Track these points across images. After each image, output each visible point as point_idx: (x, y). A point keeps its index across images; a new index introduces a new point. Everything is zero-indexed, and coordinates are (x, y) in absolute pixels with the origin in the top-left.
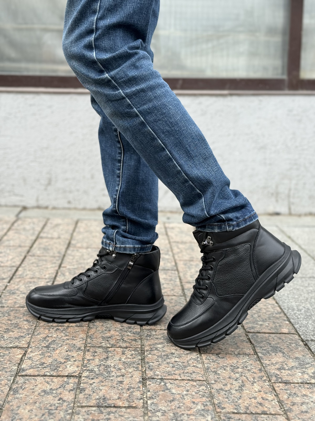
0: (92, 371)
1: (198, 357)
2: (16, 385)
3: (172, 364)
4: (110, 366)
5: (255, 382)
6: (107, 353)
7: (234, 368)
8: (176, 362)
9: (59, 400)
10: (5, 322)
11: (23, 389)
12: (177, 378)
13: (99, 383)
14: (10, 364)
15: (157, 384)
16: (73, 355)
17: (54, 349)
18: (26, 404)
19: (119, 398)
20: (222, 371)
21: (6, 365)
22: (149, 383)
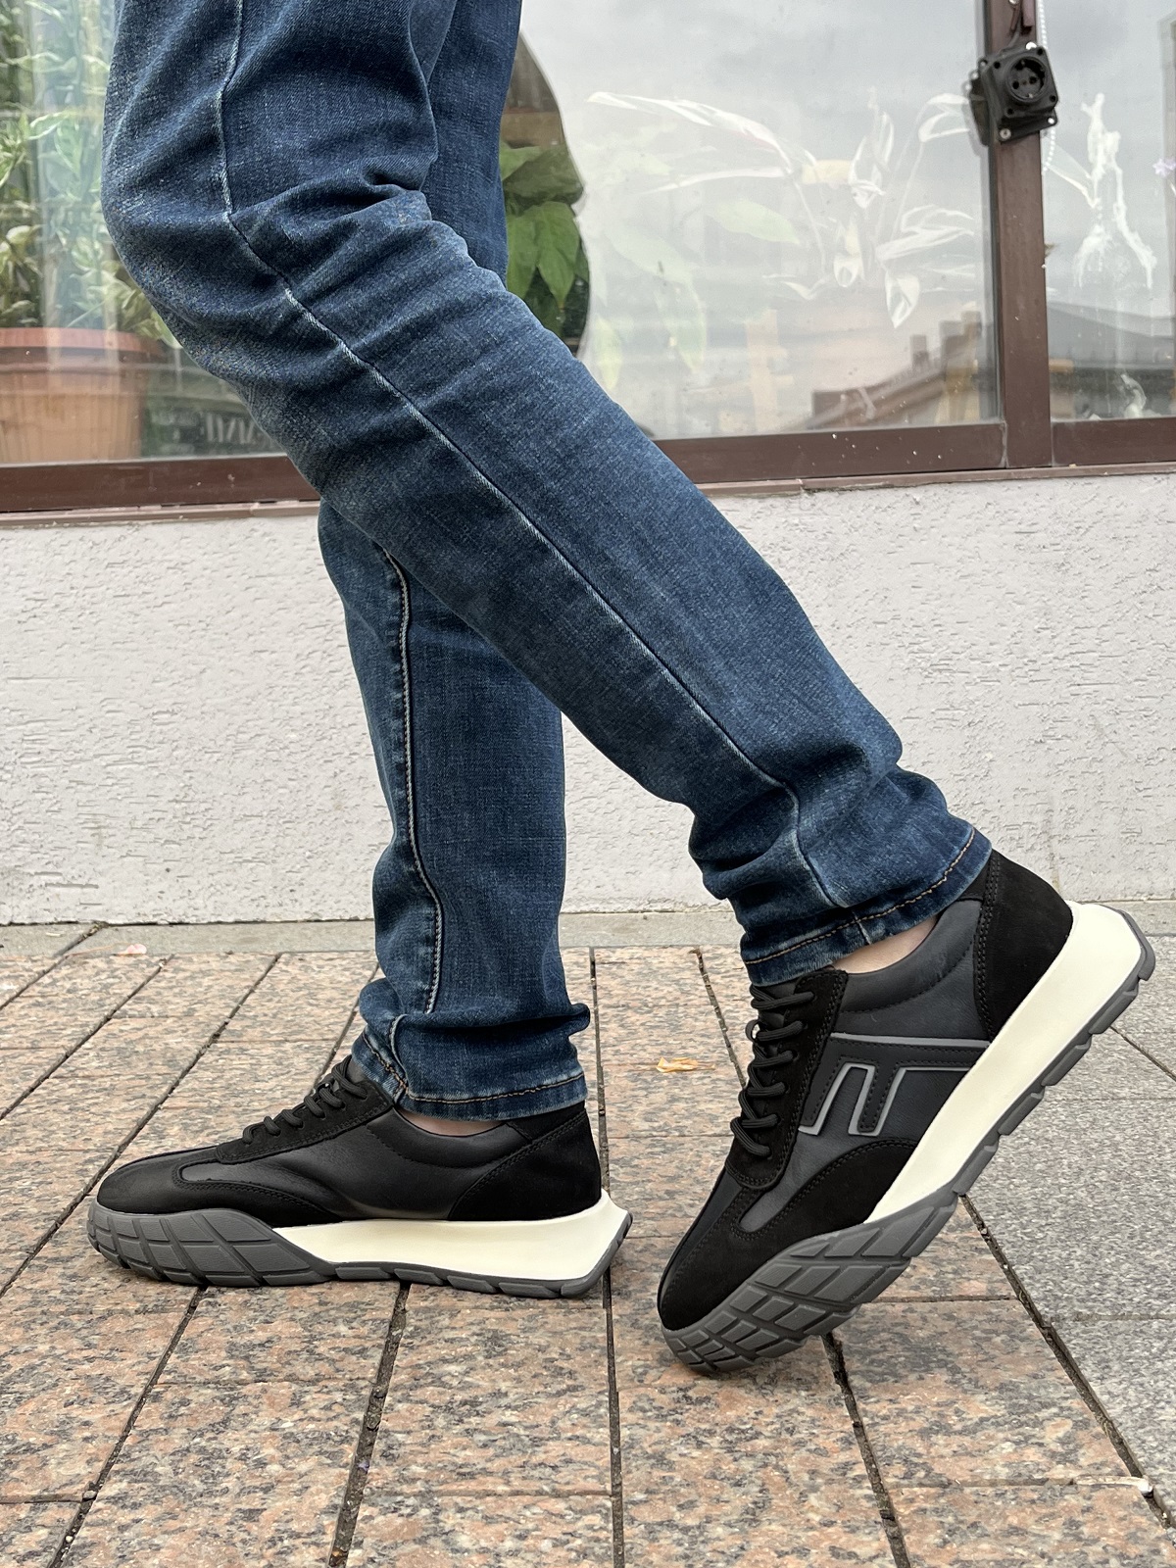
0: (145, 1475)
1: (599, 1405)
3: (485, 1433)
5: (814, 1489)
7: (737, 1438)
8: (505, 1424)
16: (86, 1418)
17: (18, 1400)
22: (367, 1513)
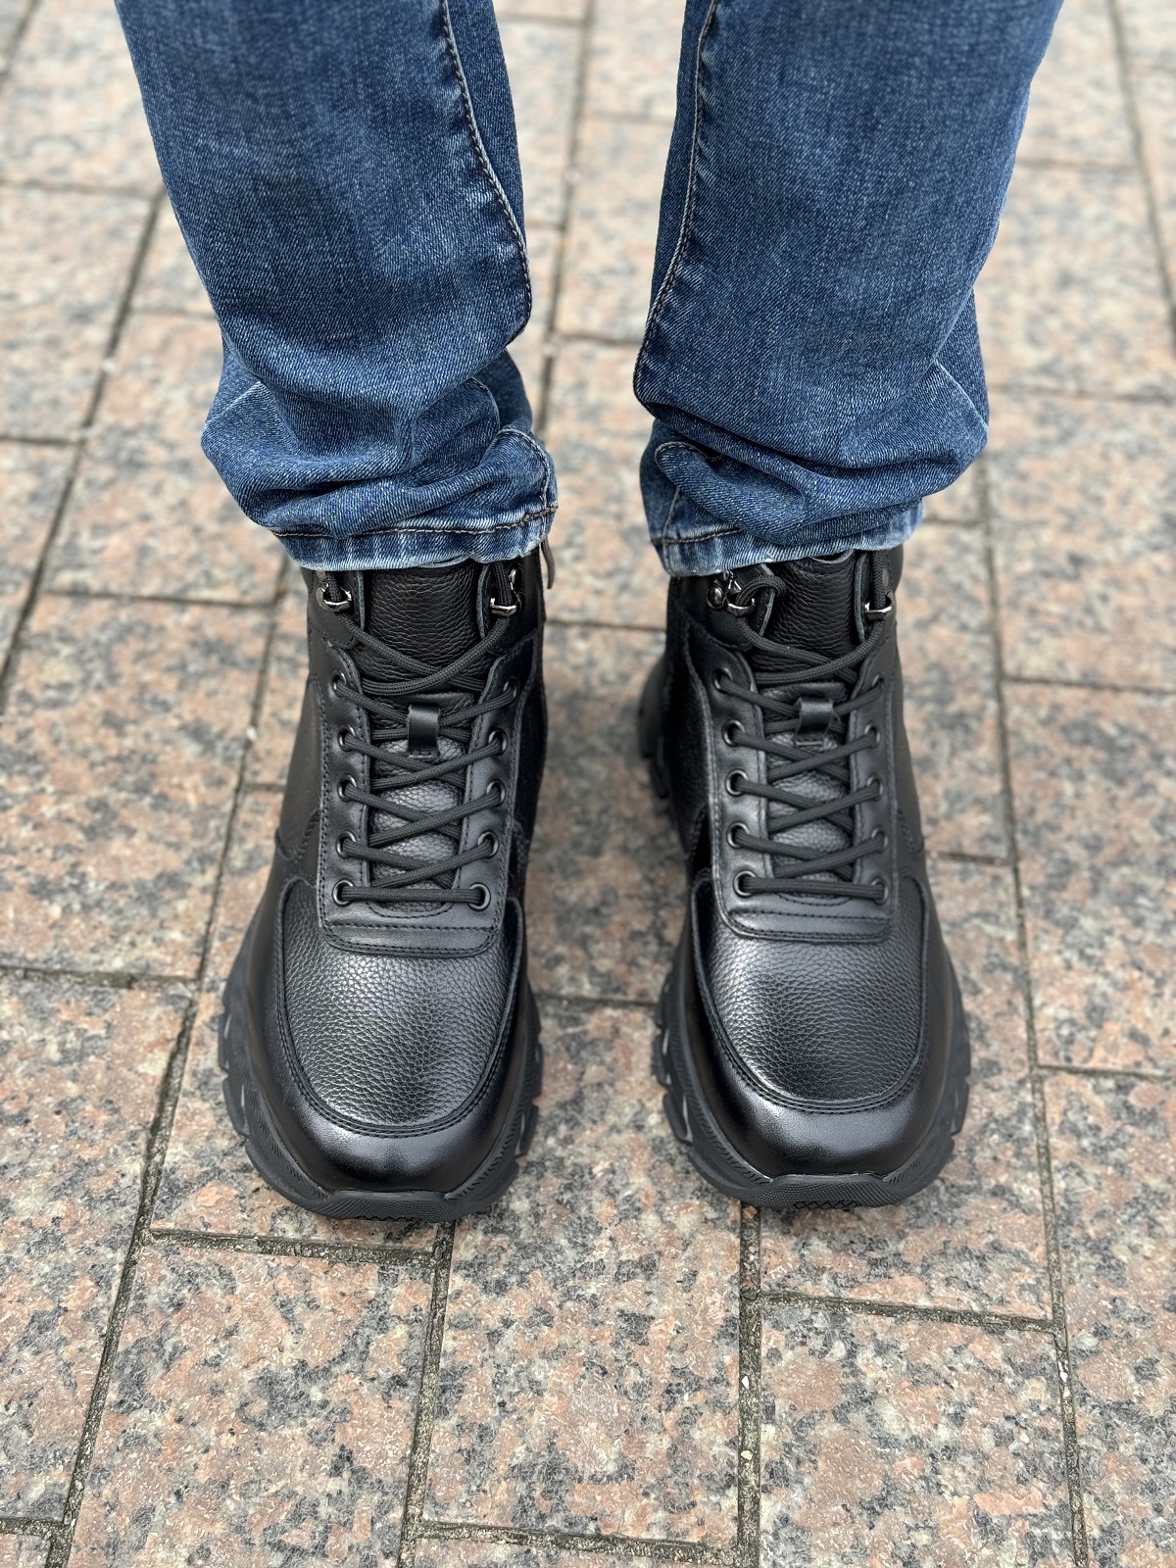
2: (133, 1319)
4: (587, 1177)
6: (575, 1058)
9: (336, 1471)
10: (89, 741)
11: (166, 1357)
12: (910, 1302)
13: (530, 1324)
14: (109, 1128)
15: (812, 1353)
18: (178, 1494)
19: (625, 1471)
20: (1136, 1241)
21: (92, 1143)
